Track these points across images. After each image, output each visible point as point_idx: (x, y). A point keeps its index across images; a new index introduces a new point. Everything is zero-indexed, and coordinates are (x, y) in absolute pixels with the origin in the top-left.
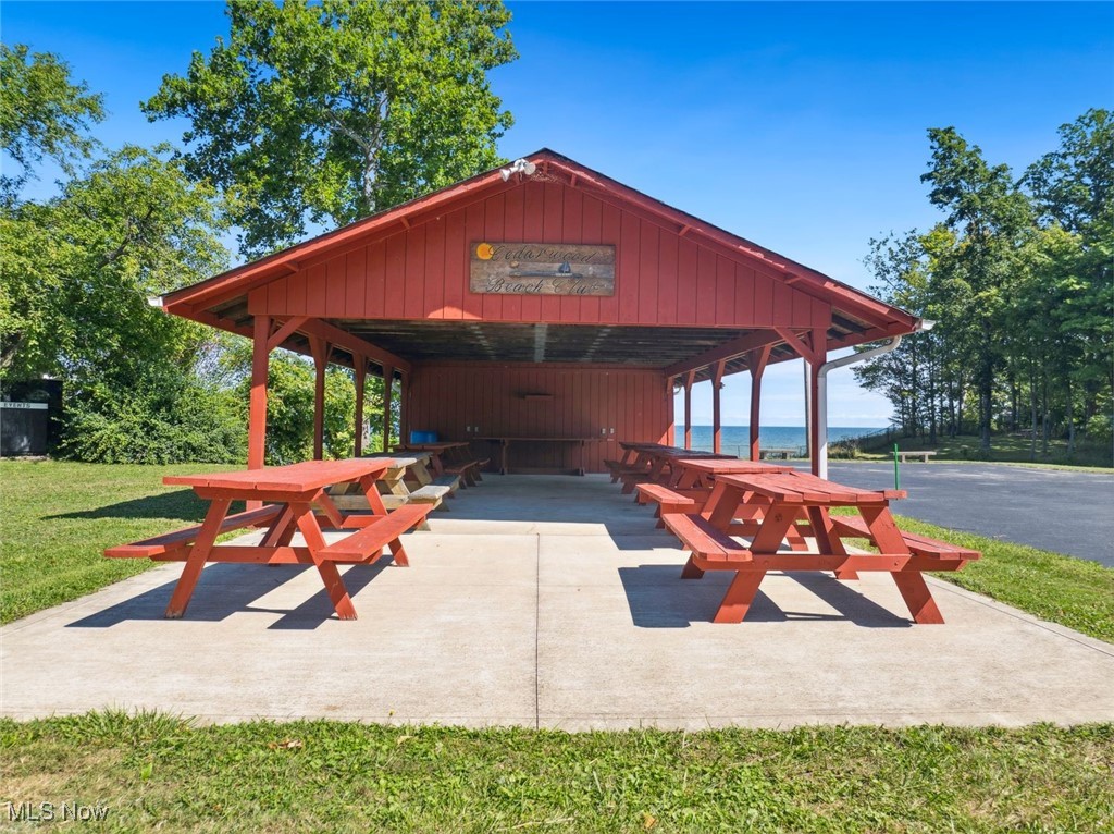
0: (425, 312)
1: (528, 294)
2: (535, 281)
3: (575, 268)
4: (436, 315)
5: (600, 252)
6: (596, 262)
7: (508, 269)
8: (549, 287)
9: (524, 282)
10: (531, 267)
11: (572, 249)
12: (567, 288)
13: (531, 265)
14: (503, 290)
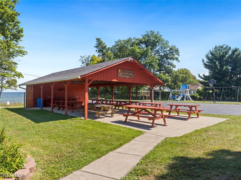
0: (112, 80)
1: (125, 78)
2: (125, 76)
3: (130, 74)
4: (113, 80)
5: (132, 72)
6: (132, 73)
7: (122, 74)
8: (127, 77)
9: (124, 76)
10: (125, 74)
11: (130, 71)
12: (129, 77)
13: (125, 73)
14: (122, 77)
